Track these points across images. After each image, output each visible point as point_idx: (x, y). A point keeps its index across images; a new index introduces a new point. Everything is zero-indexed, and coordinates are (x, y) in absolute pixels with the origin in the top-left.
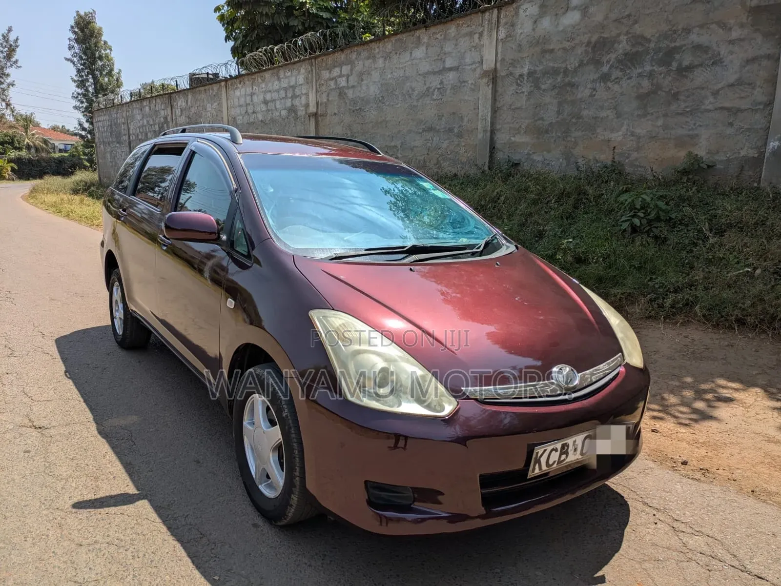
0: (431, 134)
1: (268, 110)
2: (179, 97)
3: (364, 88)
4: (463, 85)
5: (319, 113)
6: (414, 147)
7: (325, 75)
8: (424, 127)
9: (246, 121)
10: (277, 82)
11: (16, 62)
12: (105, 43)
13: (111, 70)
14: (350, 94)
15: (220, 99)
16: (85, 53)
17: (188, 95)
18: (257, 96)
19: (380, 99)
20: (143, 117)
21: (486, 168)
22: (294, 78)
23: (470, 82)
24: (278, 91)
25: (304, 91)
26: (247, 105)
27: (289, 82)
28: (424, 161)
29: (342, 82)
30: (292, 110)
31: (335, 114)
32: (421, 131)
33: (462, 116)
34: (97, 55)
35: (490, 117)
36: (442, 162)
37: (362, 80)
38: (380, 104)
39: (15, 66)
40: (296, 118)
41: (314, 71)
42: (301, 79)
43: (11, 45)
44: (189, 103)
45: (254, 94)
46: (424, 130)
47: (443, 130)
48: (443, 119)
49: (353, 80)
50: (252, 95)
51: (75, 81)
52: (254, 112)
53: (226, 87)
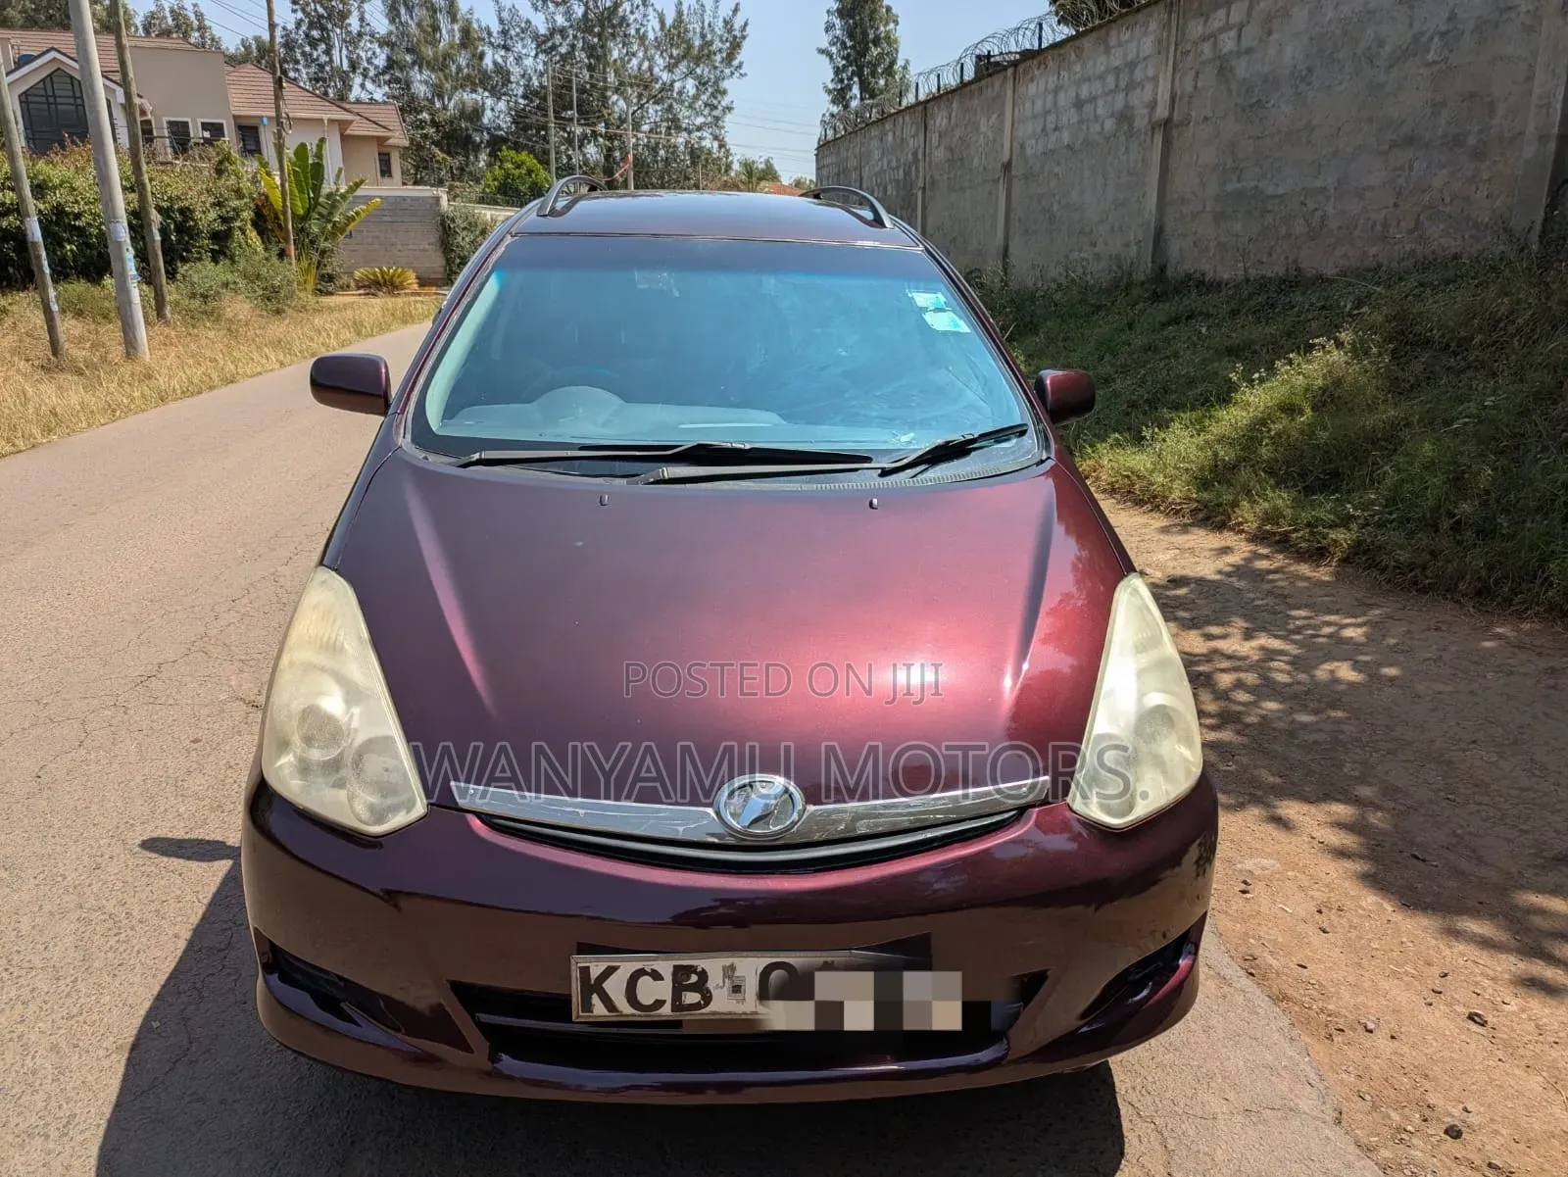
0: (1409, 153)
1: (1081, 122)
2: (939, 108)
3: (1272, 51)
4: (1505, 17)
5: (1175, 118)
6: (1364, 189)
7: (1196, 29)
8: (1394, 137)
9: (1040, 149)
10: (1103, 59)
11: (740, 66)
12: (889, 9)
13: (893, 63)
14: (1241, 67)
15: (1004, 105)
16: (851, 36)
17: (952, 103)
18: (1066, 91)
19: (1304, 73)
20: (883, 154)
21: (1535, 237)
22: (1134, 44)
23: (1524, 8)
24: (1102, 78)
25: (1151, 72)
26: (1047, 113)
27: (1125, 55)
28: (1385, 225)
29: (1228, 43)
30: (1125, 117)
31: (1206, 119)
32: (1386, 147)
33: (1492, 101)
34: (871, 36)
35: (1560, 98)
36: (1427, 224)
37: (1270, 33)
38: (1302, 87)
39: (737, 74)
40: (1130, 134)
41: (1174, 24)
42: (1148, 45)
43: (735, 37)
44: (953, 121)
45: (1061, 87)
46: (1394, 145)
47: (1440, 142)
48: (1445, 112)
49: (1251, 33)
50: (1056, 91)
51: (829, 92)
52: (1056, 129)
53: (1015, 79)
